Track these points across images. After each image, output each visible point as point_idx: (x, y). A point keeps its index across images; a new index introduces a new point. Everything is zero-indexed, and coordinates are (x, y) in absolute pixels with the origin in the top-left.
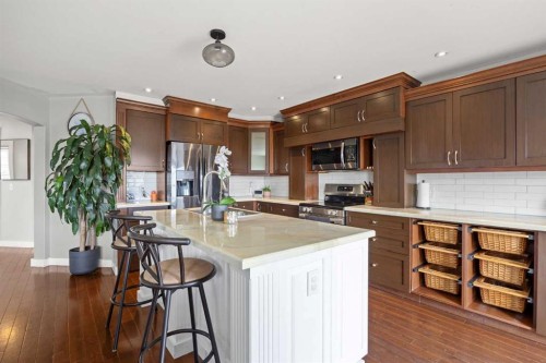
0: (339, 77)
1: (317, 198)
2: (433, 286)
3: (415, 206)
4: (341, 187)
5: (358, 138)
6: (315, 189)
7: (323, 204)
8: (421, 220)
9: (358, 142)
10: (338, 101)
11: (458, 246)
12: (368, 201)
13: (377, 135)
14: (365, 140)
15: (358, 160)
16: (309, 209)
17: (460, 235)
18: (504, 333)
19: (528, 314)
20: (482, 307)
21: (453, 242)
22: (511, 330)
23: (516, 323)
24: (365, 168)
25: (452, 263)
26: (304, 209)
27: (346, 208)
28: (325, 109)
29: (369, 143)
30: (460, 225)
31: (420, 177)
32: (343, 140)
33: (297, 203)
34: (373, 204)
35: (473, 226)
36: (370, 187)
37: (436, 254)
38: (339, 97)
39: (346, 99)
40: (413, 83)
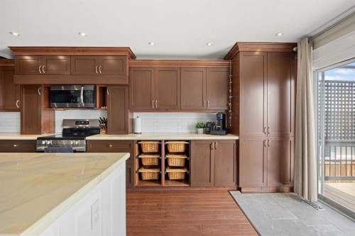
0: (83, 34)
1: (54, 132)
2: (146, 179)
3: (133, 132)
4: (78, 122)
5: (95, 85)
6: (51, 124)
7: (61, 136)
8: (140, 141)
9: (95, 88)
10: (78, 54)
11: (159, 153)
12: (103, 131)
13: (110, 85)
14: (100, 88)
15: (94, 101)
16: (49, 142)
17: (160, 146)
18: (179, 192)
19: (187, 179)
20: (170, 182)
21: (156, 151)
22: (181, 189)
23: (183, 185)
24: (100, 107)
25: (156, 163)
26: (44, 142)
27: (87, 138)
28: (61, 58)
29: (103, 90)
30: (160, 141)
31: (135, 115)
32: (83, 85)
33: (34, 137)
34: (107, 133)
35: (166, 141)
36: (104, 121)
37: (147, 160)
38: (79, 51)
39: (85, 54)
40: (133, 57)
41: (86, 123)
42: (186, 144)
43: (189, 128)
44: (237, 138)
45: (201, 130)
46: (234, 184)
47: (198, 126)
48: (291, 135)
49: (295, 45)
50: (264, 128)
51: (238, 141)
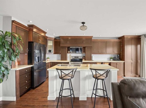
12: (84, 60)
13: (87, 47)
24: (83, 53)
29: (84, 48)
32: (79, 47)
35: (104, 62)
42: (109, 63)
43: (108, 59)
44: (124, 62)
45: (112, 59)
46: (123, 75)
47: (111, 58)
48: (139, 61)
49: (140, 36)
50: (131, 59)
51: (124, 63)
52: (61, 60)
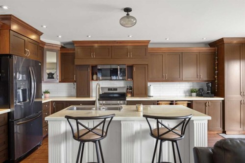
4: (110, 89)
12: (129, 95)
24: (127, 79)
27: (127, 99)
30: (173, 101)
31: (149, 83)
32: (119, 65)
34: (133, 96)
35: (176, 101)
39: (121, 45)
41: (116, 89)
42: (188, 103)
44: (223, 99)
45: (194, 94)
46: (221, 129)
47: (192, 91)
50: (241, 93)
51: (223, 101)
52: (77, 97)
